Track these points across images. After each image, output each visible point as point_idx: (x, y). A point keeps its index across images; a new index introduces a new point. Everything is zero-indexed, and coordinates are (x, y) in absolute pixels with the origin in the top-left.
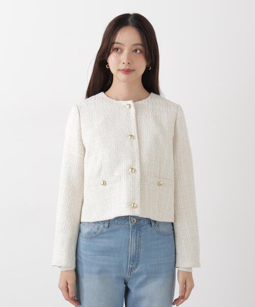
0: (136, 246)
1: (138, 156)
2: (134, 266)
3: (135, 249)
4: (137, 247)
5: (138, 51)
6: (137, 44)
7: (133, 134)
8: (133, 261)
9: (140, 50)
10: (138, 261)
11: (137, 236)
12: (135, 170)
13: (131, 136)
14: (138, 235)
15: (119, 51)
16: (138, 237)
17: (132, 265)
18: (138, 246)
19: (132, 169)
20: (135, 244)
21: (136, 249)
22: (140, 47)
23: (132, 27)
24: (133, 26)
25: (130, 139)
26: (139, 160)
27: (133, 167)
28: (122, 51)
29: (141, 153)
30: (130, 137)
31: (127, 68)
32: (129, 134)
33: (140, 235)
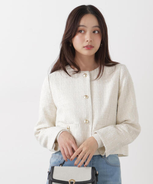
1: (91, 110)
5: (97, 32)
6: (96, 26)
7: (87, 95)
9: (98, 31)
12: (89, 122)
13: (86, 96)
15: (83, 32)
19: (86, 120)
22: (98, 28)
23: (91, 15)
24: (92, 13)
25: (85, 99)
26: (91, 114)
27: (87, 119)
28: (85, 32)
29: (93, 108)
30: (85, 97)
31: (90, 44)
32: (85, 95)
33: (93, 163)
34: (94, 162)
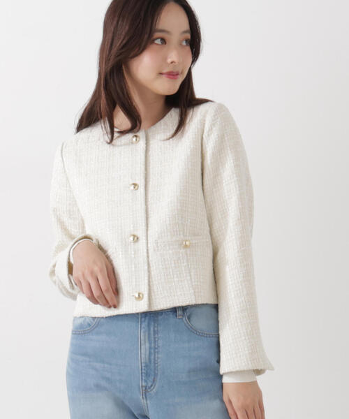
0: (150, 348)
2: (150, 384)
3: (148, 353)
4: (152, 351)
7: (137, 182)
8: (147, 375)
10: (156, 375)
11: (149, 329)
12: (138, 238)
13: (135, 185)
14: (152, 329)
16: (152, 333)
17: (146, 381)
18: (154, 350)
19: (134, 236)
20: (147, 345)
21: (150, 353)
30: (132, 187)
32: (131, 182)
33: (156, 329)
34: (159, 328)
